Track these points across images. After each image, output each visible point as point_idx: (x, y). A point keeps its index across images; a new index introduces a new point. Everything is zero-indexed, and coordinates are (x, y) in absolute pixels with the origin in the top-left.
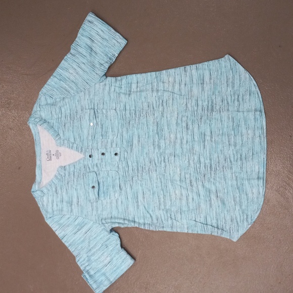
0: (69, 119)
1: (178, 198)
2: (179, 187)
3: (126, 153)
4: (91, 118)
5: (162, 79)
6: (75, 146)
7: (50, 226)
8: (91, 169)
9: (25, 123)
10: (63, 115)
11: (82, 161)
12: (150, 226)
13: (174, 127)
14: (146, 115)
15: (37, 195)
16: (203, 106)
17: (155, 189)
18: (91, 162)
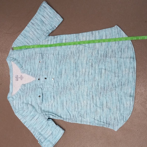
0: (28, 58)
1: (85, 105)
2: (86, 99)
3: (58, 79)
4: (40, 59)
5: (79, 38)
6: (31, 73)
7: (17, 116)
8: (39, 87)
9: (5, 60)
10: (25, 56)
11: (34, 82)
12: (69, 120)
13: (84, 65)
14: (70, 58)
15: (10, 99)
16: (101, 54)
17: (73, 99)
18: (39, 82)
